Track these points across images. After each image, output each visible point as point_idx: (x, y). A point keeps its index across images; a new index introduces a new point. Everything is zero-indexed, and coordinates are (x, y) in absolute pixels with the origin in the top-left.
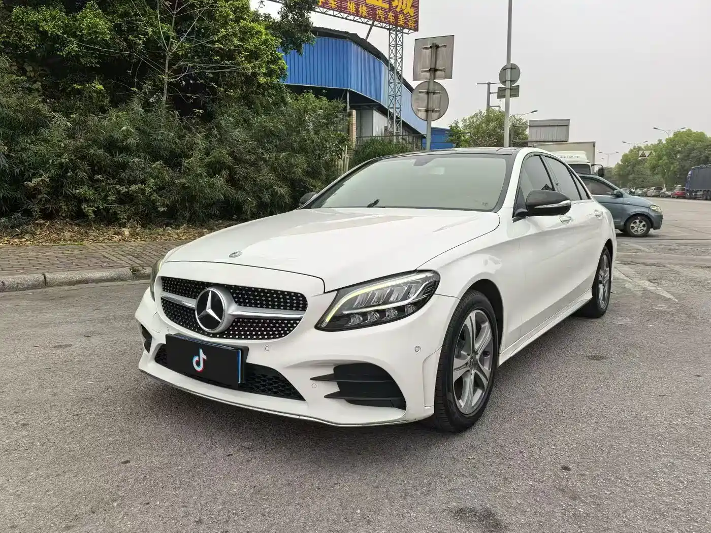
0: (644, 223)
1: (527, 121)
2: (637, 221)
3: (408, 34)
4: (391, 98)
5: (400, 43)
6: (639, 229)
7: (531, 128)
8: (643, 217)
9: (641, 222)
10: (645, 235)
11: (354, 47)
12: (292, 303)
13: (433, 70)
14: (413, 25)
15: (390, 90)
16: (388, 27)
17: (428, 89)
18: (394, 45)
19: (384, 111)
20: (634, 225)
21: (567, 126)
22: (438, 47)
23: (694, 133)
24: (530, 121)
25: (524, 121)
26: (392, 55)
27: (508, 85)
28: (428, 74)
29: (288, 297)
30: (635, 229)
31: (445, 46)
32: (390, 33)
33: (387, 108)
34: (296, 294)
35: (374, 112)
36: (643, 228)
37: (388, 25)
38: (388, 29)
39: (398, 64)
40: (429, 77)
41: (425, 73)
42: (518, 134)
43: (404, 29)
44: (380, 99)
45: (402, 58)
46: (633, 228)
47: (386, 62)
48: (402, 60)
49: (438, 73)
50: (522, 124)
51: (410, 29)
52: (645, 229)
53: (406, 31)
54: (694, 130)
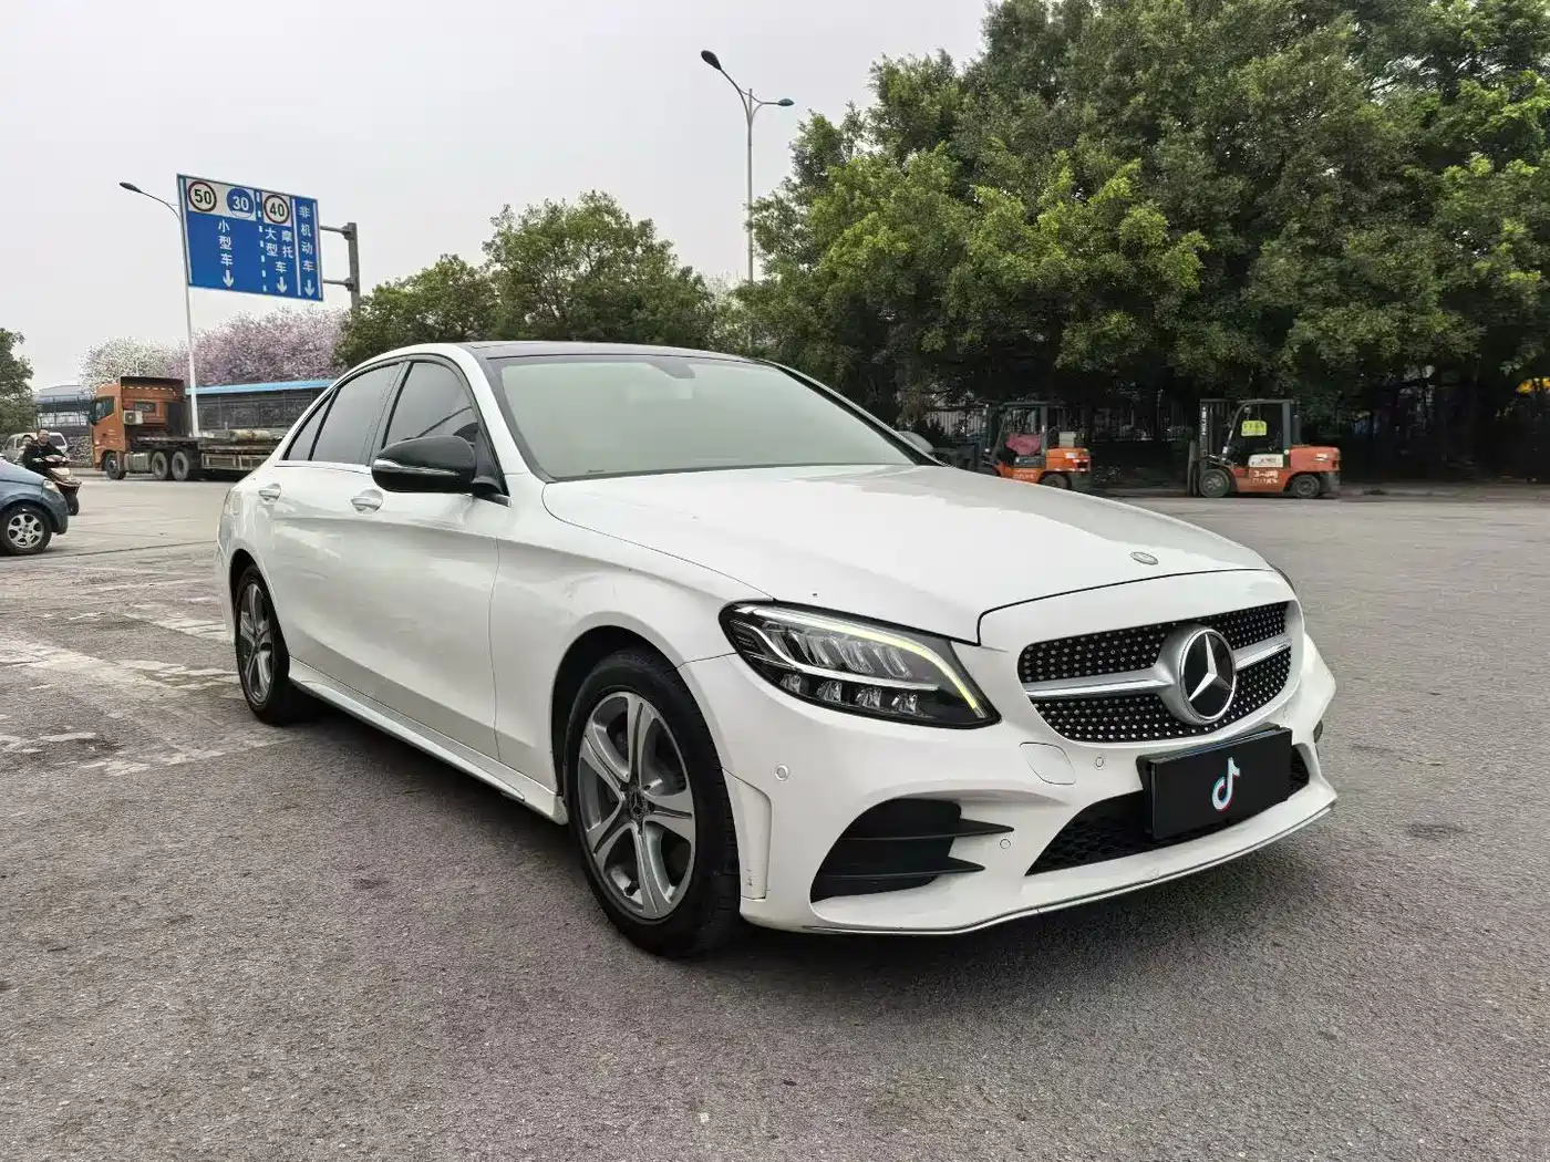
0: (35, 521)
2: (21, 517)
6: (28, 535)
8: (33, 509)
9: (28, 519)
10: (41, 549)
20: (16, 528)
30: (20, 536)
36: (35, 532)
46: (14, 533)
52: (40, 534)
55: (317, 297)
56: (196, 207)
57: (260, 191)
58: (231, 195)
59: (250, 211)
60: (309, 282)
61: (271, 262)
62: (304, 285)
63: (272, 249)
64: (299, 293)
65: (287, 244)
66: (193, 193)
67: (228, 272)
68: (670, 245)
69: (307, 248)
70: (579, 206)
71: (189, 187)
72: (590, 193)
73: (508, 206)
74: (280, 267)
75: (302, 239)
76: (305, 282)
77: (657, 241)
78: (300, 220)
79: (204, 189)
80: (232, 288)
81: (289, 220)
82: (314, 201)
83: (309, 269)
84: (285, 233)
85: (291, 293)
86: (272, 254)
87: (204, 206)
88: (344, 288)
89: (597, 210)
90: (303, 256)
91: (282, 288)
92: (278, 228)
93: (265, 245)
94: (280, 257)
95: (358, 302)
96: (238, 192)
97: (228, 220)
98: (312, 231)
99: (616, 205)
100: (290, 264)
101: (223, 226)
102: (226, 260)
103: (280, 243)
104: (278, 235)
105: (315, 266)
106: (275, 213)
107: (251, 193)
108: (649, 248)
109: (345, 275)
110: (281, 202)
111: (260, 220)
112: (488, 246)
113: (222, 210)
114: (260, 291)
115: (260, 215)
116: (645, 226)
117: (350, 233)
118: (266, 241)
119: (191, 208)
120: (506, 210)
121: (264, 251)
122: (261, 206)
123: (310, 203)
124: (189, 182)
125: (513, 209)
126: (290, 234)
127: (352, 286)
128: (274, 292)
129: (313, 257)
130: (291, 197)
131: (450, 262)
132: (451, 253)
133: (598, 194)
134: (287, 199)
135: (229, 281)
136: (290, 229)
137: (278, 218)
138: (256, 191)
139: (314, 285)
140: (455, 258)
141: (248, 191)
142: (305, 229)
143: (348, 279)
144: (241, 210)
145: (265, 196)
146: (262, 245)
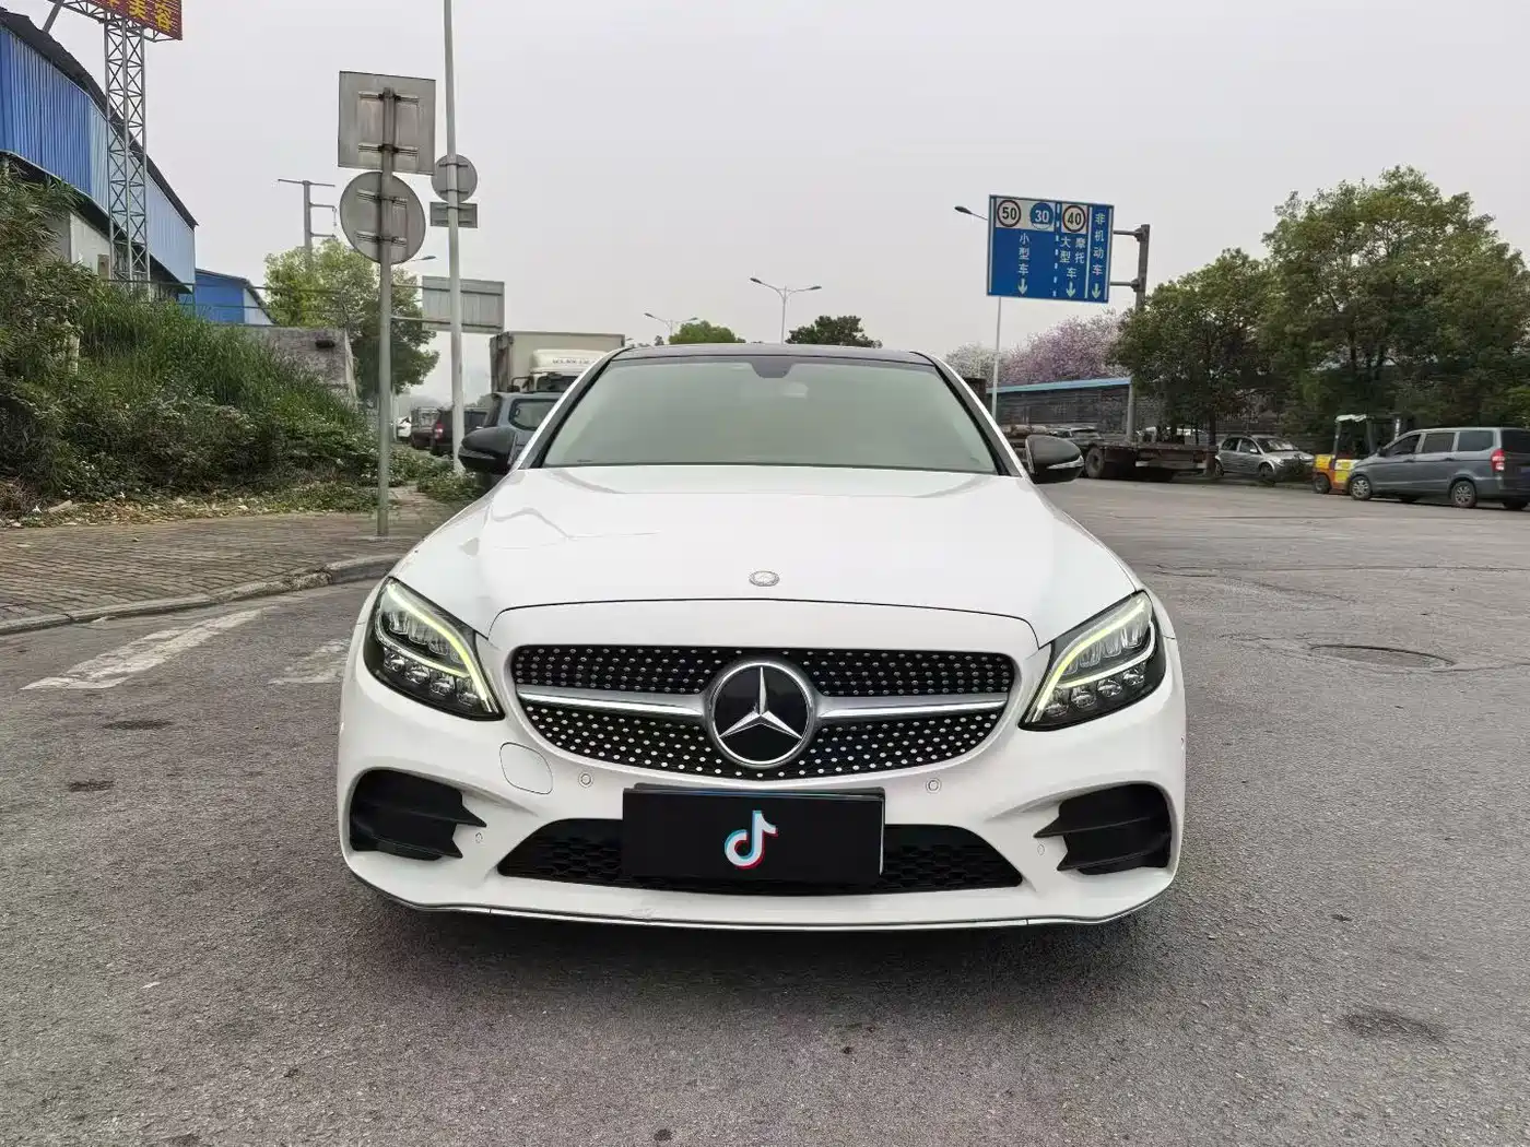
1: (414, 278)
3: (153, 40)
4: (118, 188)
5: (135, 58)
7: (427, 292)
11: (18, 49)
12: (968, 678)
13: (389, 150)
14: (168, 22)
15: (113, 168)
16: (101, 16)
17: (380, 189)
18: (119, 62)
19: (97, 220)
21: (500, 295)
22: (397, 99)
23: (715, 329)
24: (424, 278)
25: (410, 275)
26: (115, 86)
27: (453, 199)
28: (376, 157)
29: (957, 665)
31: (415, 101)
32: (107, 31)
33: (106, 212)
34: (993, 657)
35: (72, 217)
37: (101, 10)
38: (101, 20)
39: (131, 109)
40: (379, 163)
41: (369, 153)
42: (401, 302)
43: (144, 27)
44: (89, 189)
45: (142, 94)
47: (101, 100)
48: (142, 101)
49: (399, 157)
50: (405, 281)
51: (161, 31)
53: (148, 32)
54: (713, 325)
55: (1103, 299)
56: (1003, 224)
57: (1060, 203)
58: (1035, 208)
59: (1050, 222)
60: (1097, 285)
61: (1063, 267)
62: (1092, 287)
63: (1065, 256)
64: (1086, 296)
65: (1080, 250)
66: (1001, 209)
67: (1023, 281)
68: (1489, 219)
69: (1098, 254)
70: (1381, 184)
71: (998, 204)
72: (1392, 169)
73: (1296, 193)
74: (1071, 272)
75: (1095, 244)
76: (1092, 286)
77: (1474, 214)
78: (1096, 227)
79: (1010, 206)
80: (1026, 295)
81: (1085, 228)
82: (1112, 207)
83: (1098, 273)
84: (1079, 240)
85: (1078, 297)
86: (1064, 261)
87: (1010, 221)
88: (1130, 289)
89: (1401, 187)
90: (1094, 261)
91: (1071, 292)
92: (1074, 236)
93: (1060, 253)
94: (1072, 263)
95: (1141, 302)
96: (1042, 205)
97: (1029, 232)
98: (1106, 236)
99: (1426, 180)
100: (1081, 269)
101: (1024, 238)
102: (1023, 269)
103: (1073, 250)
104: (1073, 243)
105: (1104, 269)
106: (1072, 222)
107: (1052, 205)
108: (1463, 226)
109: (1133, 275)
110: (1080, 212)
111: (1058, 230)
112: (1269, 237)
113: (1025, 224)
114: (1049, 296)
115: (1058, 225)
116: (1461, 200)
117: (1142, 235)
118: (1060, 249)
119: (998, 225)
120: (1292, 198)
121: (1058, 259)
122: (1060, 217)
123: (1106, 210)
124: (999, 201)
125: (1299, 197)
126: (1083, 241)
127: (1139, 286)
128: (1063, 296)
129: (1104, 262)
130: (1089, 205)
131: (1233, 257)
132: (1234, 247)
133: (1403, 170)
134: (1085, 208)
135: (1023, 289)
136: (1085, 236)
137: (1074, 227)
138: (1057, 203)
139: (1102, 288)
140: (1238, 251)
141: (1050, 204)
142: (1098, 235)
143: (1136, 280)
144: (1042, 222)
145: (1064, 207)
146: (1057, 253)
